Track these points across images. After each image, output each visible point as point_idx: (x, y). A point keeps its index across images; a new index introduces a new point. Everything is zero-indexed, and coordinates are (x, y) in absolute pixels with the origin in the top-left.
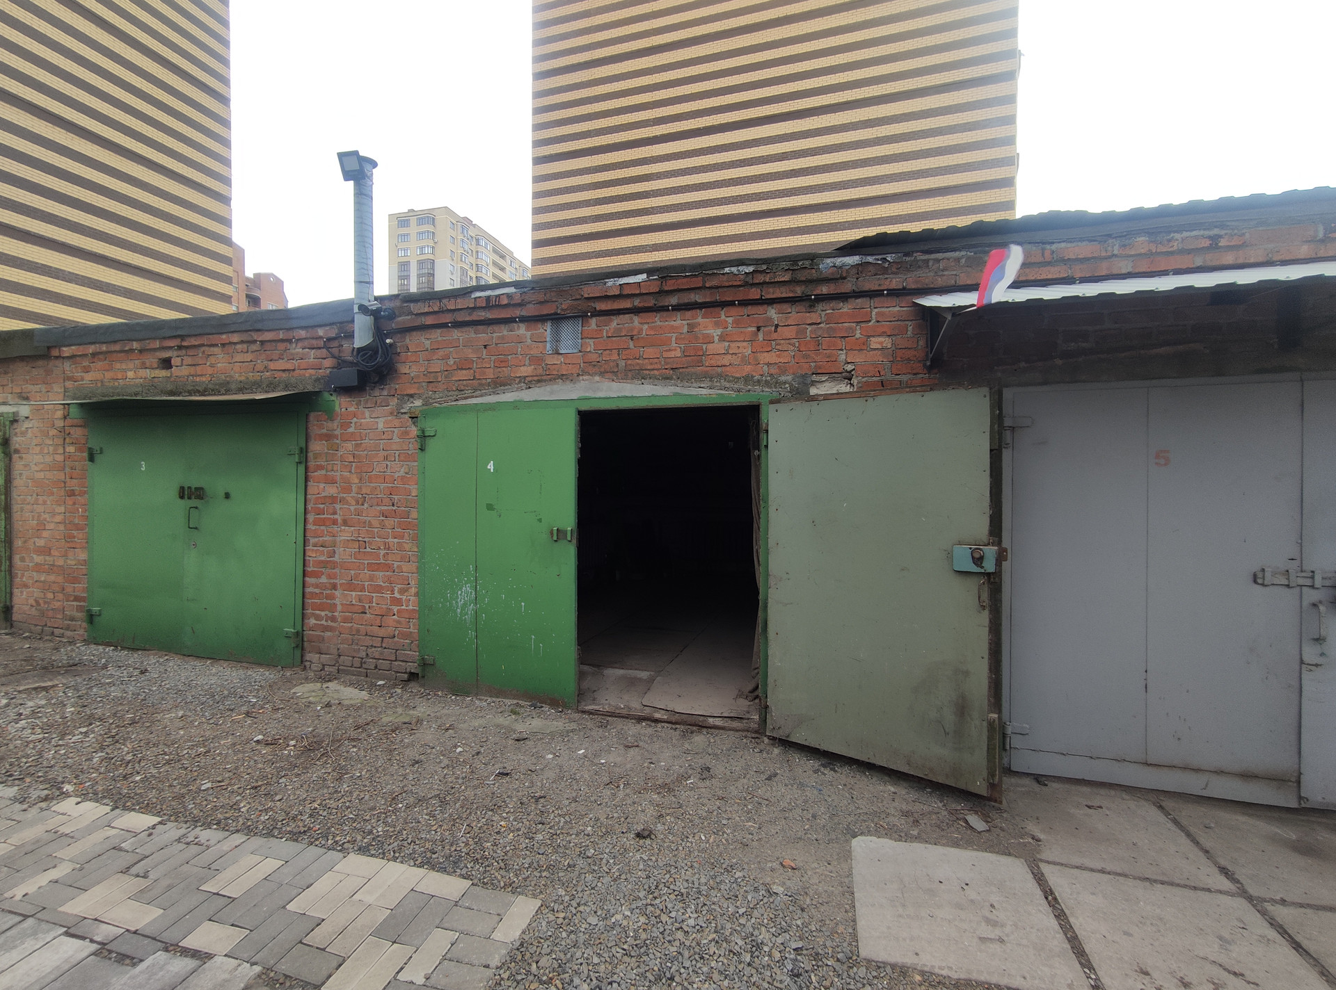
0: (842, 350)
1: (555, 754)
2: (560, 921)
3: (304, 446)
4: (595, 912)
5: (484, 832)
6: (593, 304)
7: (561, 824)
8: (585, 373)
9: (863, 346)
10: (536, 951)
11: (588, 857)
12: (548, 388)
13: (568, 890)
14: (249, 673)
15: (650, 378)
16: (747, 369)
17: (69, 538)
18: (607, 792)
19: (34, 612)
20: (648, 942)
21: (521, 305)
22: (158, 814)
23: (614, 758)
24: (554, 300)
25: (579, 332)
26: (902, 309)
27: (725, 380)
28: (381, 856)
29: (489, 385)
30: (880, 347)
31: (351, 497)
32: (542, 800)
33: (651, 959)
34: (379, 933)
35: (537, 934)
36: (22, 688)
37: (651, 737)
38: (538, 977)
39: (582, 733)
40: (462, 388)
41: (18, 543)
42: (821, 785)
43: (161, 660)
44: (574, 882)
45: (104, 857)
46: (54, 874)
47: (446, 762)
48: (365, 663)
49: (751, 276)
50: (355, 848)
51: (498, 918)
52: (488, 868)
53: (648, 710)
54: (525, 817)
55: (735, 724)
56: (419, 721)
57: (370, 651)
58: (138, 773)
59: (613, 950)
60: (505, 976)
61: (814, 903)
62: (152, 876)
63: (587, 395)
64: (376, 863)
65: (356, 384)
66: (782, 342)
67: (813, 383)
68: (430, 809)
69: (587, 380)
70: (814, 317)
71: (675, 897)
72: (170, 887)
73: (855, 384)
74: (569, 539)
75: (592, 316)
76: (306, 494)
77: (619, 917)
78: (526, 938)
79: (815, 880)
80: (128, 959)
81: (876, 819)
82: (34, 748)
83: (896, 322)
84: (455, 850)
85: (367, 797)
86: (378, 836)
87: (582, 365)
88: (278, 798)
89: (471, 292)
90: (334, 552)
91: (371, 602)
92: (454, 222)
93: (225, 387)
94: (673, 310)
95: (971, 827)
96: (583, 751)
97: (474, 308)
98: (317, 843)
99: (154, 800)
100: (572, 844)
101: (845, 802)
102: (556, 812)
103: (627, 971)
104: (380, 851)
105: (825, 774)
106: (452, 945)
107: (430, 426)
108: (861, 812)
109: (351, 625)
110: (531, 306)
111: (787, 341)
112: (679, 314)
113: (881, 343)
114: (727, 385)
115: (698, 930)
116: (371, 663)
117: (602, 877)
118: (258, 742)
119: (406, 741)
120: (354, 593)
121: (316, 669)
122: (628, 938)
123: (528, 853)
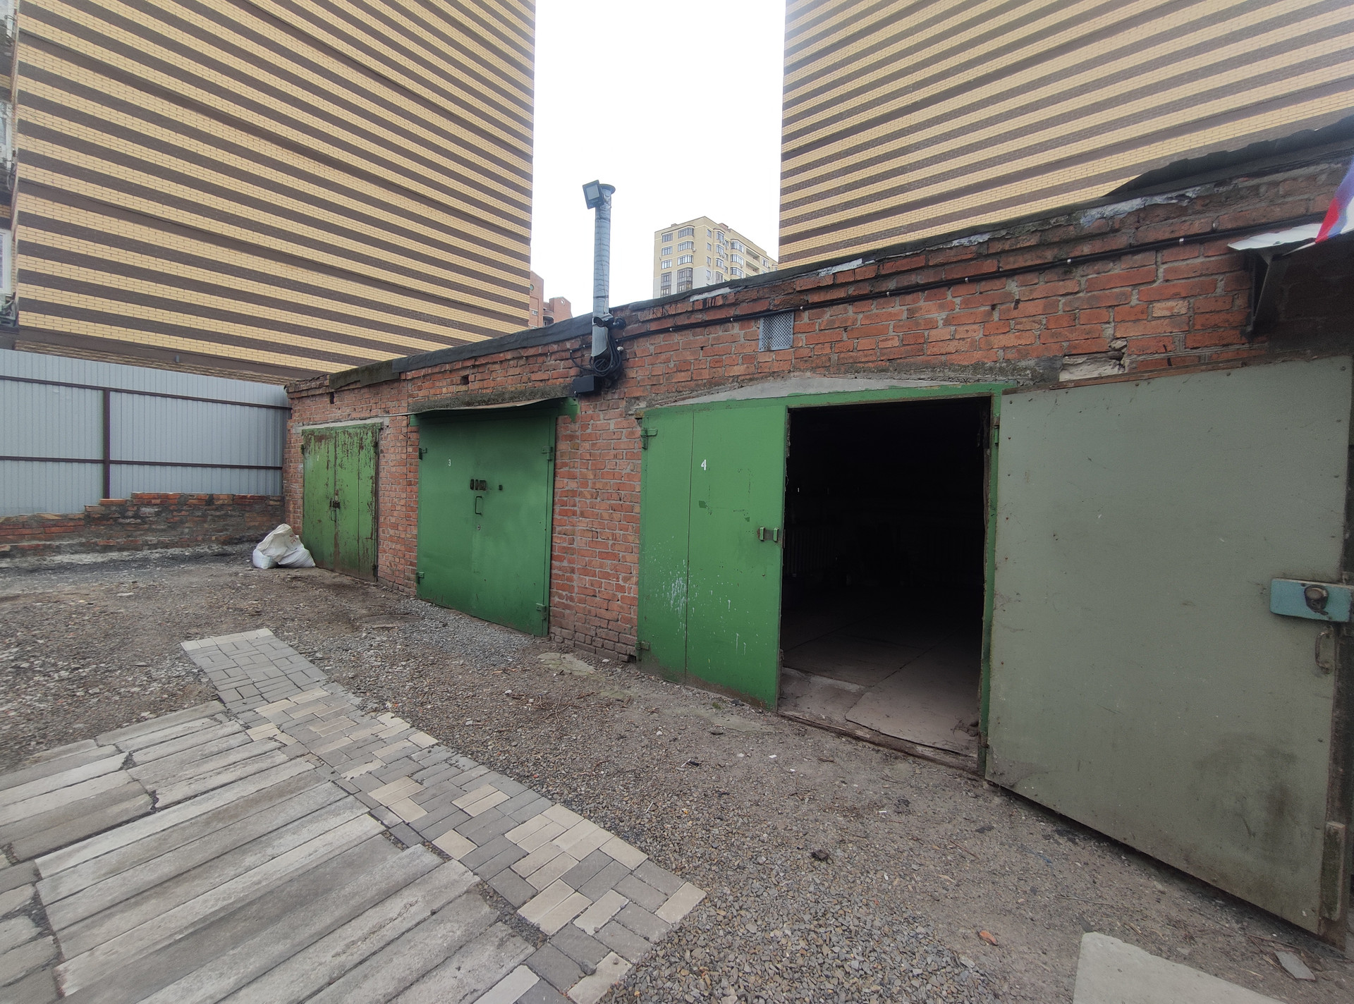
0: (1109, 323)
1: (746, 754)
2: (720, 918)
3: (554, 446)
4: (756, 921)
5: (667, 813)
6: (805, 298)
7: (739, 824)
8: (796, 369)
9: (1142, 315)
10: (692, 940)
11: (759, 863)
12: (759, 386)
13: (734, 890)
14: (512, 637)
15: (864, 371)
16: (977, 356)
17: (408, 517)
18: (791, 803)
19: (389, 571)
20: (803, 969)
21: (734, 304)
22: (436, 737)
23: (805, 769)
24: (767, 296)
25: (792, 327)
26: (1208, 259)
27: (950, 369)
28: (580, 812)
29: (705, 385)
30: (1167, 313)
31: (588, 491)
32: (725, 796)
33: (804, 988)
34: (566, 878)
35: (696, 924)
36: (375, 626)
37: (849, 754)
38: (690, 966)
39: (778, 738)
40: (681, 389)
41: (382, 519)
42: (1052, 856)
43: (457, 618)
44: (741, 884)
45: (400, 762)
46: (371, 767)
47: (646, 742)
48: (594, 641)
49: (985, 246)
50: (562, 800)
51: (665, 897)
52: (664, 848)
53: (851, 725)
54: (706, 809)
55: (949, 759)
56: (630, 700)
57: (598, 631)
58: (430, 703)
59: (767, 964)
60: (661, 953)
61: (1013, 992)
62: (426, 784)
63: (797, 392)
64: (575, 817)
65: (593, 389)
66: (1024, 320)
67: (1065, 367)
68: (625, 781)
69: (797, 376)
70: (1070, 286)
71: (842, 932)
72: (434, 796)
73: (1126, 365)
74: (776, 540)
75: (805, 309)
76: (554, 489)
77: (778, 933)
78: (686, 924)
79: (1020, 966)
80: (400, 844)
81: (1125, 918)
82: (375, 672)
83: (1197, 279)
84: (640, 824)
85: (578, 759)
86: (581, 795)
87: (793, 361)
88: (514, 744)
89: (690, 296)
90: (574, 540)
91: (600, 587)
92: (711, 230)
93: (501, 397)
94: (891, 295)
95: (1284, 969)
96: (775, 756)
97: (692, 312)
98: (535, 788)
99: (436, 726)
100: (745, 846)
101: (1083, 885)
102: (736, 811)
103: (776, 991)
104: (580, 808)
105: (1059, 844)
106: (622, 909)
107: (652, 426)
108: (1104, 902)
109: (585, 605)
110: (745, 304)
111: (1031, 319)
112: (898, 299)
113: (1171, 309)
114: (952, 375)
115: (861, 975)
116: (599, 642)
117: (770, 887)
118: (508, 694)
119: (617, 716)
120: (587, 578)
121: (558, 640)
122: (784, 957)
123: (702, 843)
